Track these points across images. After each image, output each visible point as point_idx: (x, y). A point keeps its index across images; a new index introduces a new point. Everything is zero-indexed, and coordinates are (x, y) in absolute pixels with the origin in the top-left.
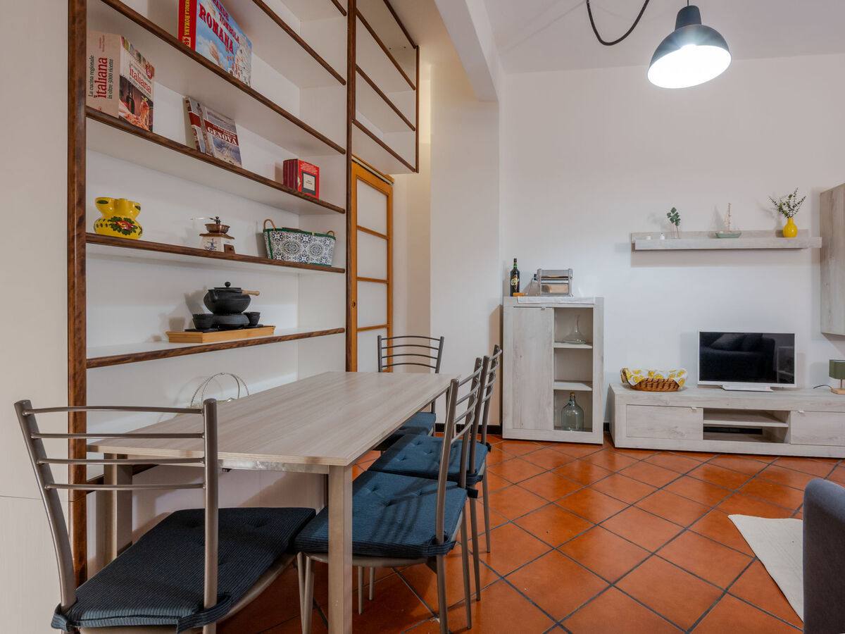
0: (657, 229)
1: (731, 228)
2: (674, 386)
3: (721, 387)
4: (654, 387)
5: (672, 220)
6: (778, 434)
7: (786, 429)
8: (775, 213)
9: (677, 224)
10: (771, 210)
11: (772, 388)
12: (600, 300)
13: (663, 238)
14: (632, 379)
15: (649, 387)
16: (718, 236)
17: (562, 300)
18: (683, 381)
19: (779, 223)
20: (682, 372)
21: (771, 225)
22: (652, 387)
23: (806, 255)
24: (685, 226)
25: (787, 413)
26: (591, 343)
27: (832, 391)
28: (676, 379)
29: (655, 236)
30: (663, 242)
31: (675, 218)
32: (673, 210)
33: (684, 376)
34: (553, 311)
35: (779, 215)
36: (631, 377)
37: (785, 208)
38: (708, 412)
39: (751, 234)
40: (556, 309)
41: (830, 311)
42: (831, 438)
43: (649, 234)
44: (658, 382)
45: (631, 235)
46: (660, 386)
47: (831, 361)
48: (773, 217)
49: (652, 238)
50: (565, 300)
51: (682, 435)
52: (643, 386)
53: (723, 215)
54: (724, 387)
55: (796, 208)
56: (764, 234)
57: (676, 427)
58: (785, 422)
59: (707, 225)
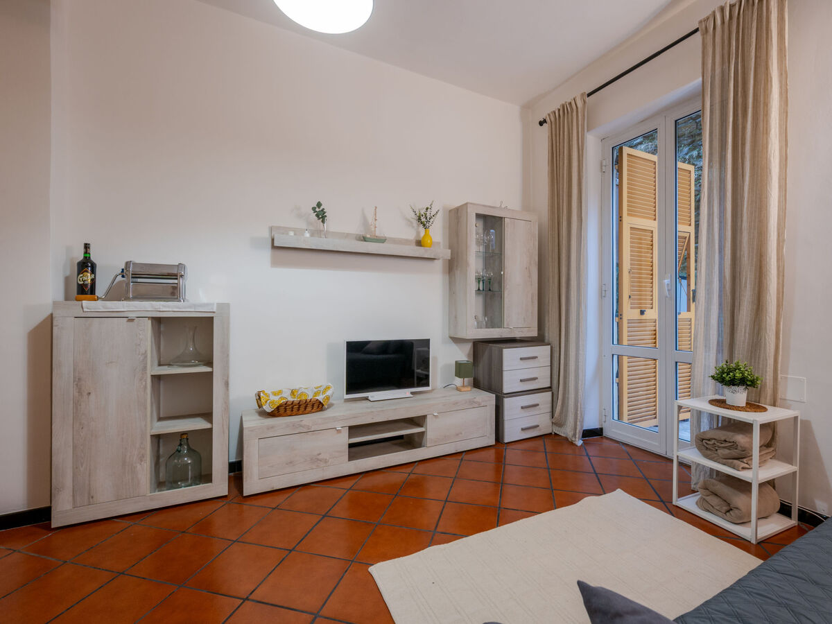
0: (302, 225)
1: (378, 234)
2: (319, 406)
3: (366, 399)
4: (295, 410)
5: (317, 216)
6: (416, 439)
7: (422, 434)
8: (415, 223)
9: (323, 222)
10: (412, 220)
11: (412, 393)
12: (224, 307)
13: (307, 235)
14: (267, 405)
15: (289, 412)
16: (364, 239)
17: (163, 306)
18: (328, 398)
19: (418, 233)
20: (328, 388)
21: (410, 234)
22: (292, 411)
23: (438, 265)
24: (332, 224)
25: (424, 417)
26: (210, 363)
27: (457, 389)
28: (320, 398)
29: (298, 232)
30: (307, 240)
31: (321, 216)
32: (319, 205)
33: (329, 393)
34: (150, 321)
35: (418, 226)
36: (266, 402)
37: (423, 219)
38: (353, 430)
39: (394, 241)
40: (154, 319)
41: (456, 317)
42: (457, 435)
43: (290, 229)
44: (299, 404)
45: (271, 229)
46: (302, 409)
47: (456, 362)
48: (413, 227)
49: (295, 234)
50: (169, 307)
51: (326, 461)
52: (282, 410)
53: (370, 219)
54: (370, 398)
55: (432, 220)
56: (406, 242)
57: (320, 454)
58: (422, 427)
59: (355, 228)
